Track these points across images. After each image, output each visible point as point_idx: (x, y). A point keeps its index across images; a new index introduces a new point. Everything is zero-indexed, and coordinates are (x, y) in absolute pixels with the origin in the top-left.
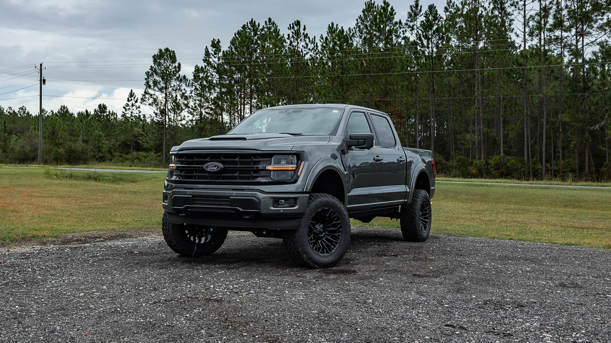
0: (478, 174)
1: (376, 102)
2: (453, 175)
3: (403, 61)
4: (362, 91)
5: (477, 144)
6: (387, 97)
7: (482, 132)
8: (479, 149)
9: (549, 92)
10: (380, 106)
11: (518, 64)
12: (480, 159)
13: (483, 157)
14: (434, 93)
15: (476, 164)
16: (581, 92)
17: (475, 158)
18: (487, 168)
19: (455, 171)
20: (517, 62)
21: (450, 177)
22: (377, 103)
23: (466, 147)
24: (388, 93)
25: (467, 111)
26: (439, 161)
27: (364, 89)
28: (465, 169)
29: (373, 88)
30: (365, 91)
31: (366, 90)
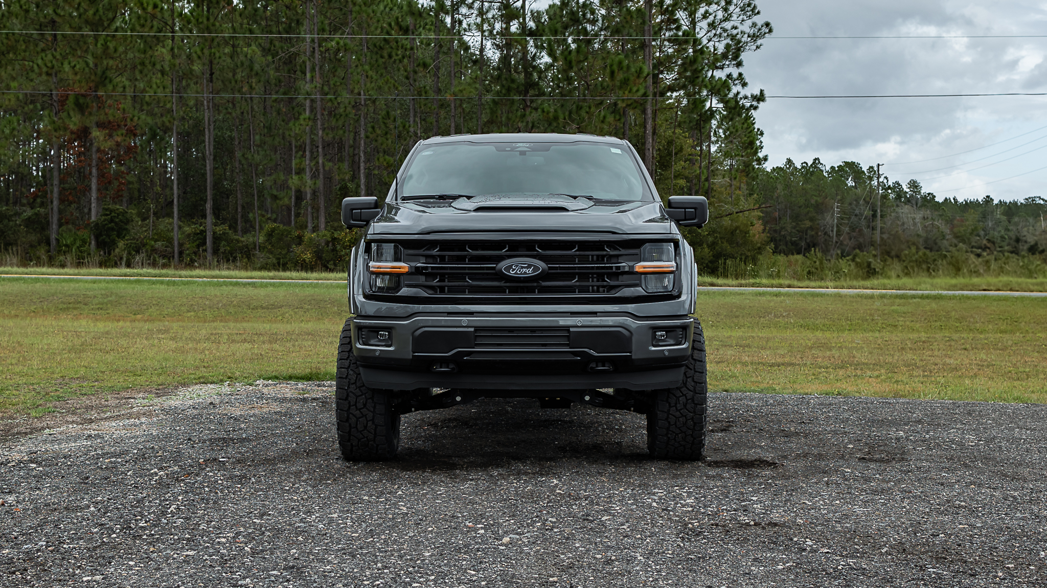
0: (316, 262)
1: (77, 99)
2: (259, 265)
3: (145, 5)
4: (45, 69)
5: (309, 196)
6: (105, 86)
7: (321, 170)
8: (313, 208)
9: (465, 89)
10: (87, 107)
11: (401, 28)
12: (315, 229)
13: (322, 226)
14: (211, 81)
15: (311, 239)
16: (520, 94)
17: (306, 227)
18: (334, 250)
19: (260, 257)
20: (398, 23)
21: (255, 269)
22: (81, 101)
23: (281, 203)
24: (106, 78)
25: (291, 124)
26: (224, 233)
27: (49, 65)
28: (283, 252)
29: (73, 64)
30: (50, 72)
31: (53, 67)
